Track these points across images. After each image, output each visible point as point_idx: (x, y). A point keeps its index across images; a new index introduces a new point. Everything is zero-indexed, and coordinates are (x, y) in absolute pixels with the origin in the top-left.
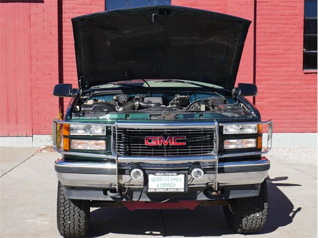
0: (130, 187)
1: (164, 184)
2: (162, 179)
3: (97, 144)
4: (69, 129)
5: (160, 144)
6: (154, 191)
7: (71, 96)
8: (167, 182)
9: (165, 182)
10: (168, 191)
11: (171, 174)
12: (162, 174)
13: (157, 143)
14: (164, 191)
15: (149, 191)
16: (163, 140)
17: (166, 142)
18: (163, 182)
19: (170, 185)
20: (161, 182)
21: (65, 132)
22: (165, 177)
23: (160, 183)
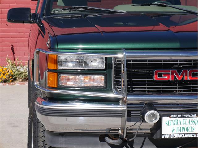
0: (139, 131)
1: (180, 129)
2: (179, 122)
3: (92, 80)
4: (56, 62)
5: (172, 78)
6: (168, 136)
7: (31, 23)
8: (184, 126)
9: (182, 125)
10: (186, 136)
11: (189, 116)
12: (179, 116)
13: (169, 77)
14: (181, 136)
15: (163, 137)
16: (177, 74)
17: (180, 76)
18: (180, 126)
19: (188, 129)
20: (178, 126)
21: (51, 66)
22: (182, 119)
23: (175, 126)
